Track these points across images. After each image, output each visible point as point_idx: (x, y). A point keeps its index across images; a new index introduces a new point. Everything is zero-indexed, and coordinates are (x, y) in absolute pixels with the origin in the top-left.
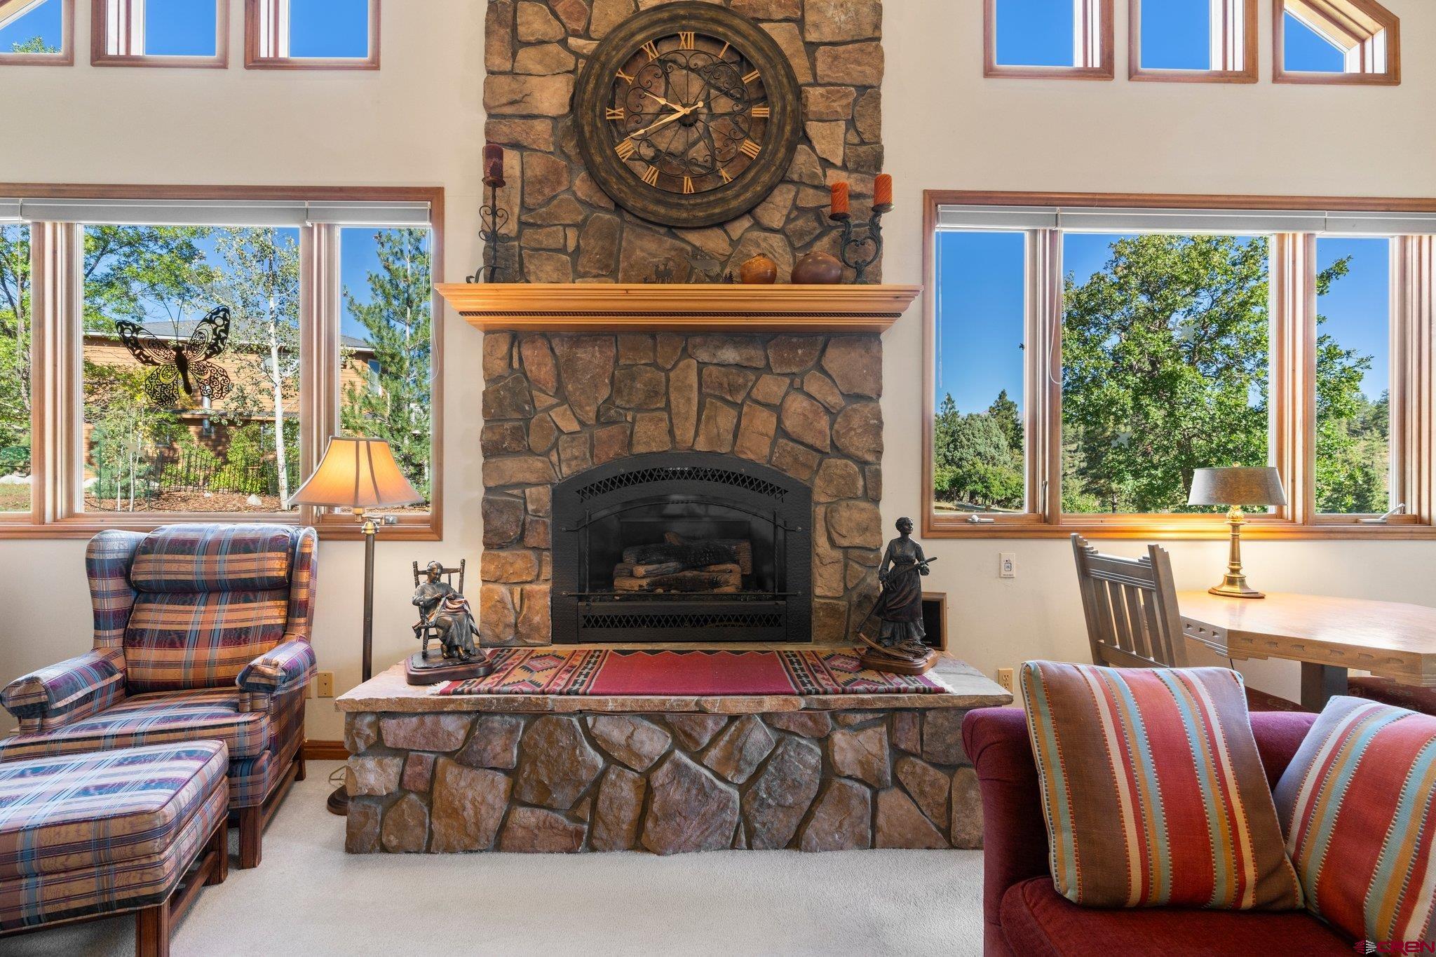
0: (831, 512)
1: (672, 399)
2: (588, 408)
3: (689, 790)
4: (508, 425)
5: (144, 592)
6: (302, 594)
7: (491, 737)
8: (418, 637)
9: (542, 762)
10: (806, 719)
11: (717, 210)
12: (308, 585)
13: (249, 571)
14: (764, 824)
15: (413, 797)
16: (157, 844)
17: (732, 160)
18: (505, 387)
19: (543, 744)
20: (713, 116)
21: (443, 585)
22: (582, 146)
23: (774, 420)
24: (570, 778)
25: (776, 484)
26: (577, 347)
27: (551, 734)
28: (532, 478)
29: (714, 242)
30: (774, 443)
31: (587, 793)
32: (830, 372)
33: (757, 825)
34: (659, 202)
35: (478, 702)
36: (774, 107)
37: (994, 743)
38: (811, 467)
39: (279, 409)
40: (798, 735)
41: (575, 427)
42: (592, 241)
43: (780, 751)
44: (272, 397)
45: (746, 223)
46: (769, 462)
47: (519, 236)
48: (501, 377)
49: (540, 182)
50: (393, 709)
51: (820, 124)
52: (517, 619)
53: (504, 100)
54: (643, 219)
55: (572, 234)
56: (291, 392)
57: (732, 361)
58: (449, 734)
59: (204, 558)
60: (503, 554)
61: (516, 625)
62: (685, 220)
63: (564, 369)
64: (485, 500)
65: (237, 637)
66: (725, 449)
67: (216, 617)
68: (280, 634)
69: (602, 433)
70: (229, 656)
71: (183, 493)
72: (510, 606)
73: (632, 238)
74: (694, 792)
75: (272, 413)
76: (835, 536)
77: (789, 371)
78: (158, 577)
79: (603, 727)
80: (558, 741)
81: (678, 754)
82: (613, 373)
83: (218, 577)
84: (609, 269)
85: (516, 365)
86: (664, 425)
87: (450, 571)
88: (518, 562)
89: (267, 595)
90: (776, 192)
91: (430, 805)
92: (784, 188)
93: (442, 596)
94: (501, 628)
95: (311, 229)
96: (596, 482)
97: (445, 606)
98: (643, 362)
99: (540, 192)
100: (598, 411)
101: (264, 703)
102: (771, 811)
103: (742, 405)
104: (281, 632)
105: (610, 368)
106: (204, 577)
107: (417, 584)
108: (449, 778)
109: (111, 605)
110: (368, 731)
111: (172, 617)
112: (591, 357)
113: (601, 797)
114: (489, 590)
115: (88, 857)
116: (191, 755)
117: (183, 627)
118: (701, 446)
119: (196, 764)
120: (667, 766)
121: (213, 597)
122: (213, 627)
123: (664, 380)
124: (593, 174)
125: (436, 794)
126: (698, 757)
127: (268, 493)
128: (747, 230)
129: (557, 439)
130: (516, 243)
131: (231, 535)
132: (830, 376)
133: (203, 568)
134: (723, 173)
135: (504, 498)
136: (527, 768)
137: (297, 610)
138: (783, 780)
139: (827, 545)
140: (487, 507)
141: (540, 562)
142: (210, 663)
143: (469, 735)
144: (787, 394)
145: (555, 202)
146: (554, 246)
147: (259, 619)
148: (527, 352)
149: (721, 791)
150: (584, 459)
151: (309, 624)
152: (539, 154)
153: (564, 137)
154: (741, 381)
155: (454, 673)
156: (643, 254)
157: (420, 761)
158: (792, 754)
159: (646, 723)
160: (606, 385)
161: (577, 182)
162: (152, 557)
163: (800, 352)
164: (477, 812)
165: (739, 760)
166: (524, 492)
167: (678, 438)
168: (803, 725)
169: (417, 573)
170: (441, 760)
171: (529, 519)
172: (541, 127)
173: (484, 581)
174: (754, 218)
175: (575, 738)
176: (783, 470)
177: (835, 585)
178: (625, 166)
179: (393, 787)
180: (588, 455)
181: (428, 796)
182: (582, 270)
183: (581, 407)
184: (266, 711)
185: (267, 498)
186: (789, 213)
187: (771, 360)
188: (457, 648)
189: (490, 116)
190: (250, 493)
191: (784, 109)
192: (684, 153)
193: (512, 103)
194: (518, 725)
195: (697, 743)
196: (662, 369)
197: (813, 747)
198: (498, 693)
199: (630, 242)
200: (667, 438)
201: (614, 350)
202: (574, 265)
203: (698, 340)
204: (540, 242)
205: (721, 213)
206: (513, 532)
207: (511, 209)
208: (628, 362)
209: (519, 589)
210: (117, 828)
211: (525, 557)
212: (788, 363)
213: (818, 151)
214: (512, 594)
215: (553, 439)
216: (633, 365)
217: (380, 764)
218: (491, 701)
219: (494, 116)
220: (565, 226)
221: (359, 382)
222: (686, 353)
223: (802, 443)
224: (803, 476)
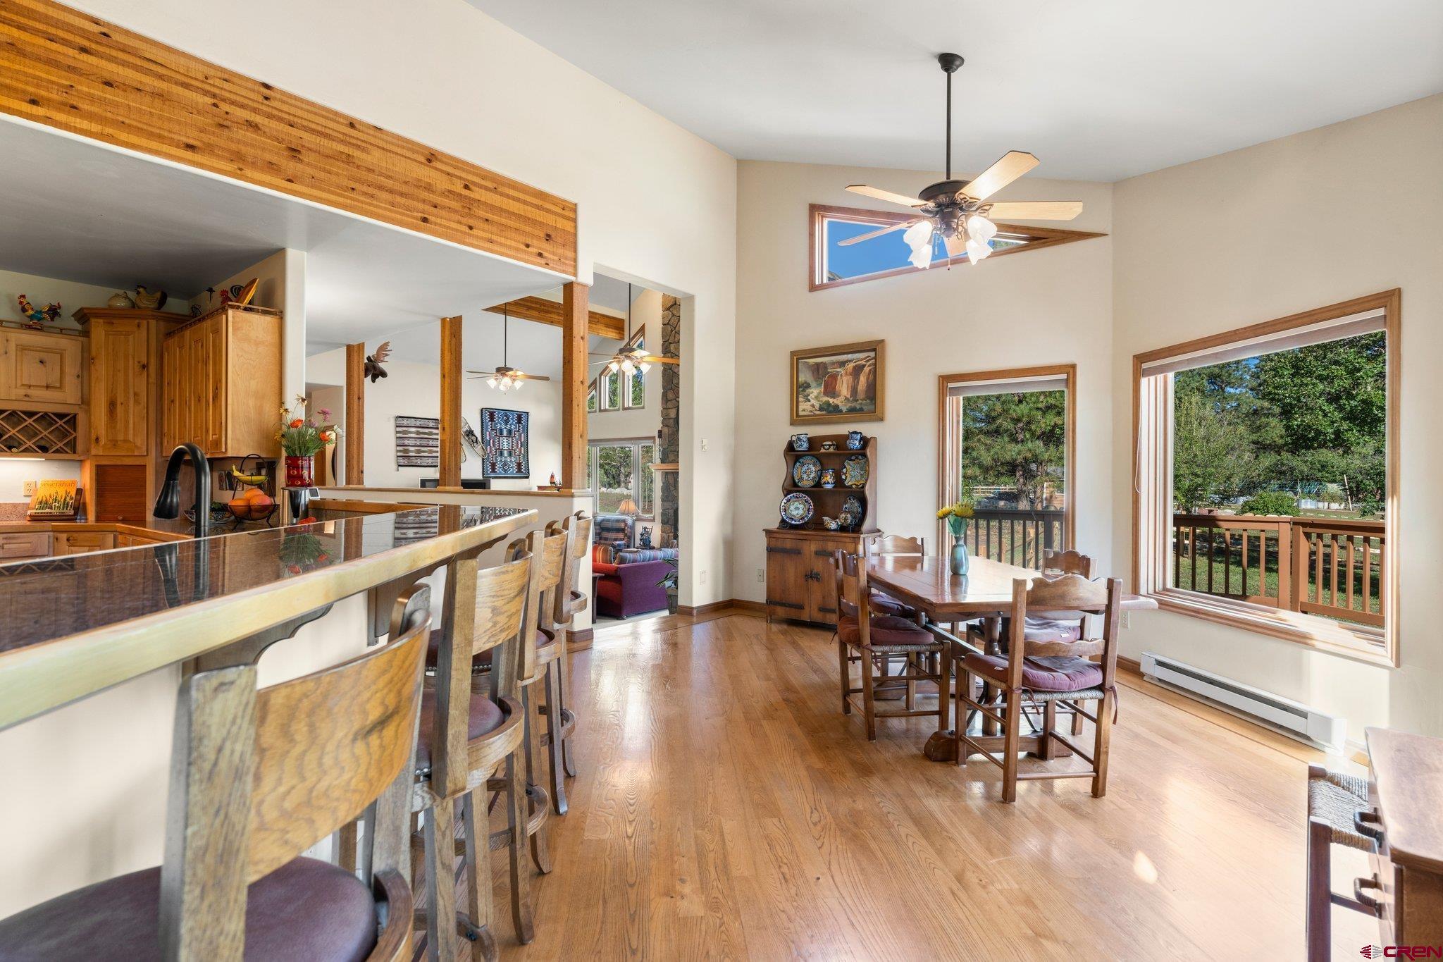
6: (626, 532)
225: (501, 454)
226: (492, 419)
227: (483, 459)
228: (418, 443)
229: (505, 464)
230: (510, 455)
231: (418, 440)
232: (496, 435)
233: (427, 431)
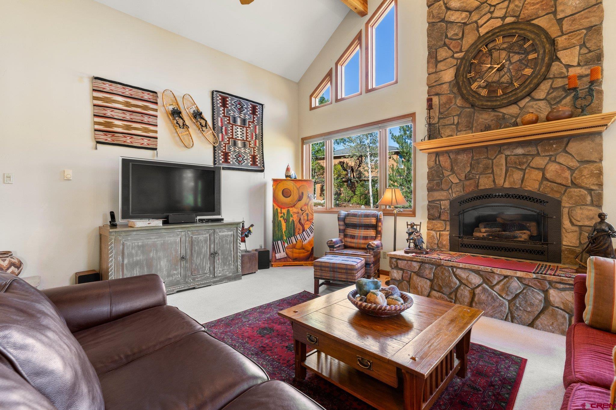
0: (571, 210)
1: (494, 169)
2: (462, 175)
3: (488, 297)
4: (435, 182)
5: (347, 225)
6: (379, 229)
7: (426, 269)
8: (408, 242)
9: (440, 279)
10: (537, 282)
11: (512, 99)
12: (381, 227)
13: (368, 222)
14: (518, 316)
15: (405, 282)
16: (355, 272)
17: (519, 78)
18: (434, 170)
19: (440, 274)
20: (511, 63)
21: (415, 229)
22: (459, 89)
23: (541, 174)
24: (448, 285)
25: (542, 199)
26: (458, 155)
27: (443, 271)
28: (443, 198)
29: (513, 110)
30: (541, 183)
31: (454, 291)
32: (570, 152)
33: (516, 315)
34: (488, 101)
35: (422, 259)
36: (539, 52)
37: (578, 282)
38: (560, 192)
39: (370, 176)
40: (533, 287)
41: (458, 181)
42: (463, 119)
43: (525, 291)
44: (368, 172)
45: (527, 100)
46: (539, 190)
47: (438, 123)
48: (433, 167)
49: (445, 104)
50: (400, 258)
51: (565, 51)
52: (438, 242)
53: (433, 82)
54: (482, 108)
55: (456, 119)
56: (374, 170)
57: (520, 153)
58: (414, 267)
59: (359, 218)
60: (434, 221)
61: (438, 244)
62: (499, 105)
63: (453, 163)
64: (428, 205)
65: (365, 238)
66: (517, 186)
67: (361, 233)
68: (375, 238)
69: (467, 183)
70: (364, 242)
71: (344, 205)
72: (436, 238)
73: (478, 115)
74: (490, 298)
75: (368, 177)
76: (574, 221)
77: (549, 154)
78: (350, 222)
79: (459, 272)
80: (445, 274)
81: (484, 285)
82: (471, 162)
83: (361, 223)
84: (470, 127)
85: (438, 163)
86: (491, 179)
87: (417, 225)
88: (439, 224)
89: (371, 228)
90: (542, 84)
91: (410, 285)
92: (545, 82)
93: (414, 231)
94: (433, 244)
95: (381, 131)
96: (465, 199)
97: (415, 234)
98: (483, 157)
99: (445, 107)
100: (466, 176)
101: (372, 252)
102: (521, 312)
103: (525, 169)
104: (374, 238)
105: (470, 160)
106: (359, 223)
107: (408, 228)
108: (414, 278)
109: (342, 228)
110: (394, 263)
111: (353, 232)
112: (464, 158)
113: (458, 293)
114: (429, 232)
115: (344, 271)
116: (359, 259)
117: (355, 234)
118: (507, 185)
119: (360, 261)
120: (480, 288)
121: (360, 228)
122: (361, 235)
123: (491, 163)
124: (463, 96)
125: (411, 282)
126: (492, 287)
127: (367, 205)
128: (528, 102)
129: (451, 186)
130: (437, 125)
131: (364, 213)
132: (571, 154)
133: (358, 221)
134: (515, 84)
135: (434, 204)
136: (436, 280)
137: (379, 233)
138: (526, 302)
139: (569, 224)
140: (429, 207)
141: (446, 225)
142: (360, 243)
143: (420, 268)
144: (548, 163)
145: (450, 109)
146: (450, 123)
147: (370, 234)
148: (441, 158)
149: (500, 300)
150: (461, 192)
151: (381, 237)
152: (445, 95)
153: (453, 87)
154: (525, 160)
155: (416, 252)
156: (482, 120)
157: (407, 273)
158: (530, 293)
159: (473, 274)
160: (468, 166)
161: (458, 101)
162: (349, 217)
163: (554, 146)
164: (422, 289)
165: (507, 291)
166: (440, 202)
167: (497, 183)
168: (535, 284)
169: (408, 225)
170: (412, 273)
171: (442, 211)
172: (445, 86)
173: (428, 229)
174: (531, 97)
175: (450, 274)
176: (546, 194)
177: (574, 241)
178: (475, 92)
179: (400, 278)
180: (462, 190)
181: (409, 282)
182: (460, 130)
183: (459, 175)
184: (372, 255)
185: (367, 206)
186: (549, 91)
187: (539, 151)
188: (417, 246)
189: (429, 87)
190: (362, 205)
191: (544, 51)
192: (499, 80)
193: (436, 82)
194: (433, 268)
195: (492, 283)
196: (491, 159)
197: (540, 293)
198: (428, 258)
199: (477, 117)
200: (492, 183)
201: (472, 155)
202: (457, 128)
203: (505, 147)
204: (445, 123)
205: (513, 100)
206: (437, 215)
207: (436, 114)
208: (477, 158)
209: (439, 233)
210: (349, 267)
211: (441, 223)
212: (548, 151)
213: (563, 63)
214: (437, 234)
215: (450, 186)
216: (479, 159)
217: (397, 272)
218: (425, 260)
219: (430, 87)
220: (454, 116)
221: (395, 164)
222: (500, 152)
223: (556, 183)
224: (557, 196)
225: (235, 144)
226: (224, 103)
227: (214, 147)
228: (128, 116)
229: (239, 155)
230: (244, 146)
231: (128, 114)
232: (229, 123)
233: (140, 103)
